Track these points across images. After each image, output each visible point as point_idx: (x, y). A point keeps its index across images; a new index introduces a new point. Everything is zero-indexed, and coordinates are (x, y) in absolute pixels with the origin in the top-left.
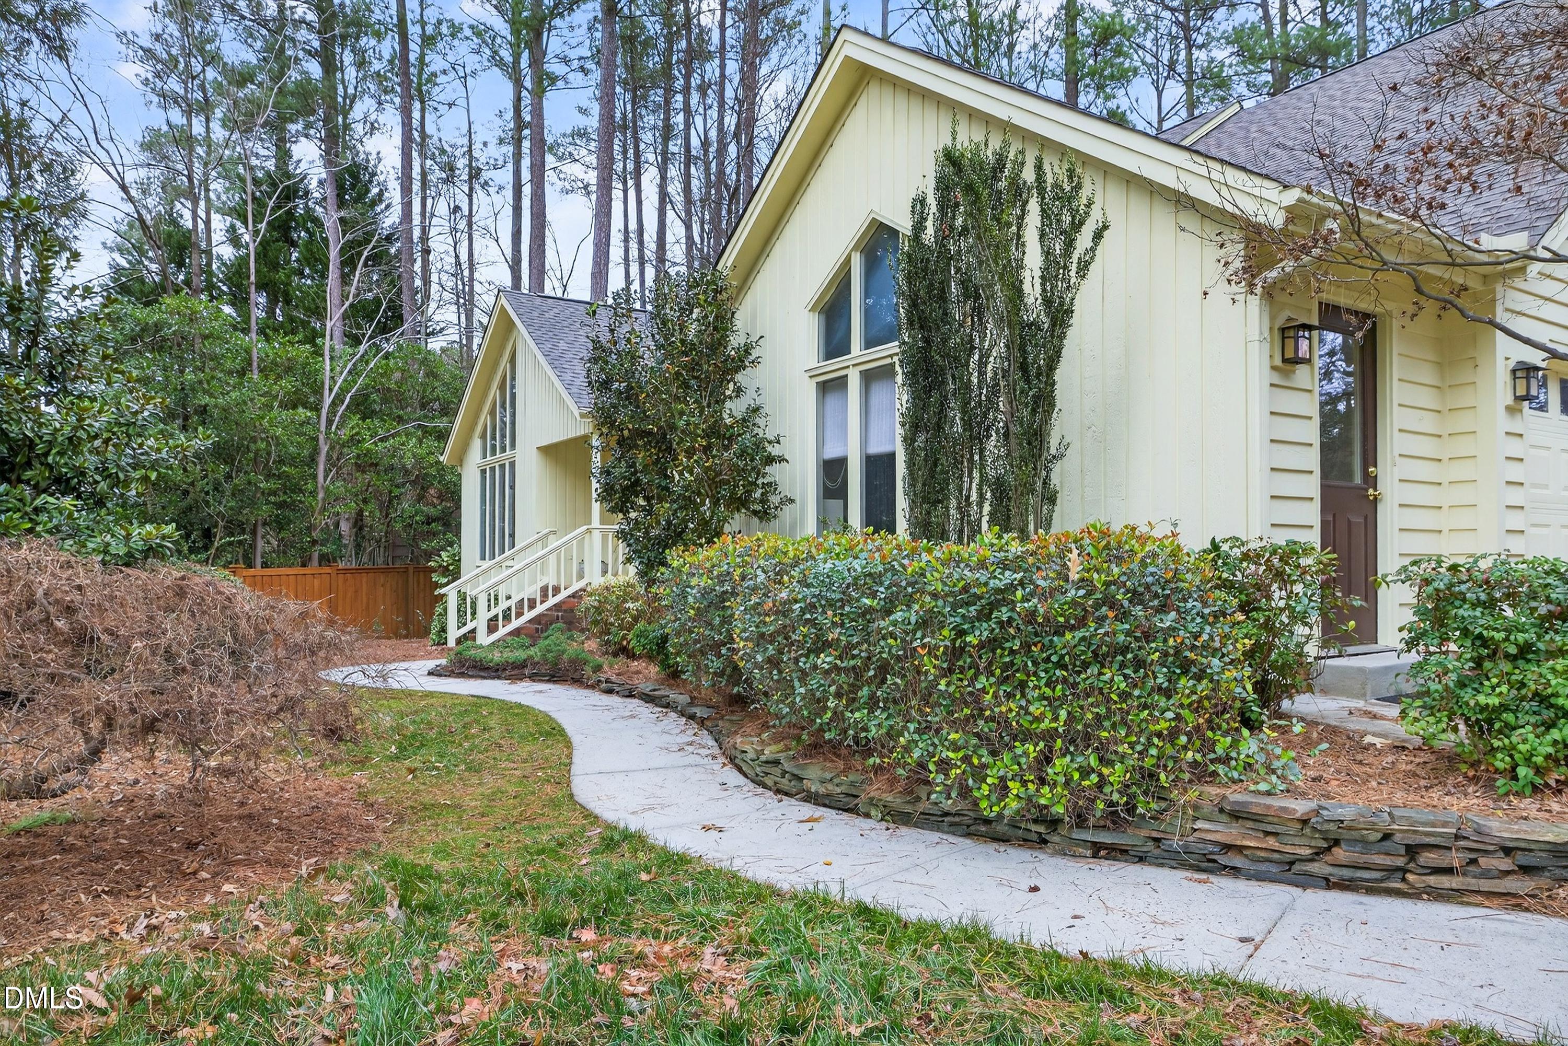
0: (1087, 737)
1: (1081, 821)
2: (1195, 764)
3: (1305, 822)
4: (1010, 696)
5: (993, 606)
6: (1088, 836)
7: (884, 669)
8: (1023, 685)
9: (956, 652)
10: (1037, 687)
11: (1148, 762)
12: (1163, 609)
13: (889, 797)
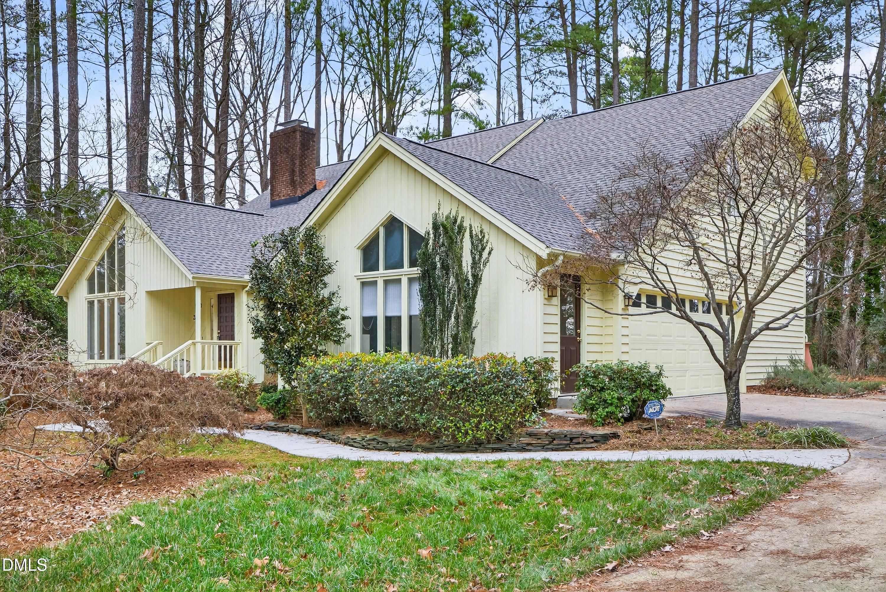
0: (491, 416)
1: (489, 442)
2: (520, 422)
3: (547, 434)
4: (469, 405)
5: (465, 378)
6: (491, 446)
7: (426, 399)
8: (473, 401)
9: (451, 393)
10: (478, 402)
11: (508, 422)
12: (512, 379)
13: (424, 444)
